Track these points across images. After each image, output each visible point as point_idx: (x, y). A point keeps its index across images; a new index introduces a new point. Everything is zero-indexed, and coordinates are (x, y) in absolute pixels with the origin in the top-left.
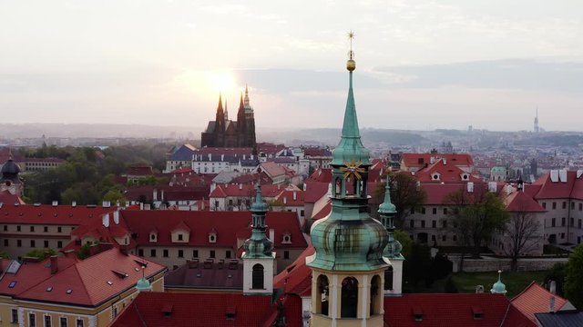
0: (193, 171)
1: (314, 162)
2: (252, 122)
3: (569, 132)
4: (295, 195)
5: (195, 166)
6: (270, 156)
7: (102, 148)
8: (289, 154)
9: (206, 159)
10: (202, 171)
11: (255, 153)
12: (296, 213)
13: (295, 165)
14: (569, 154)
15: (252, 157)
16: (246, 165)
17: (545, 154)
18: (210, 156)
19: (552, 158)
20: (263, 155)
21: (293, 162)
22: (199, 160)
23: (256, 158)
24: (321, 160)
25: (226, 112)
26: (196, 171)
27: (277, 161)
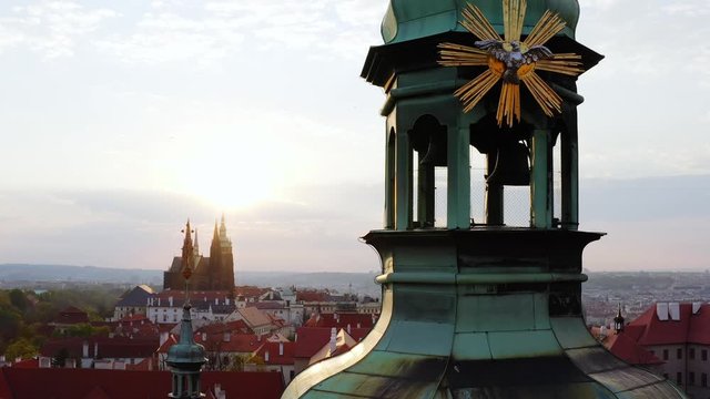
0: (147, 320)
1: (309, 309)
2: (230, 257)
3: (620, 273)
4: (281, 347)
5: (151, 313)
6: (252, 300)
7: (38, 292)
8: (277, 297)
9: (165, 304)
10: (161, 320)
11: (232, 297)
12: (281, 374)
13: (285, 312)
14: (623, 299)
15: (227, 301)
16: (219, 312)
17: (594, 299)
18: (171, 299)
19: (603, 304)
20: (242, 299)
21: (281, 308)
22: (156, 305)
23: (232, 303)
24: (319, 306)
25: (196, 245)
26: (153, 320)
27: (261, 307)
